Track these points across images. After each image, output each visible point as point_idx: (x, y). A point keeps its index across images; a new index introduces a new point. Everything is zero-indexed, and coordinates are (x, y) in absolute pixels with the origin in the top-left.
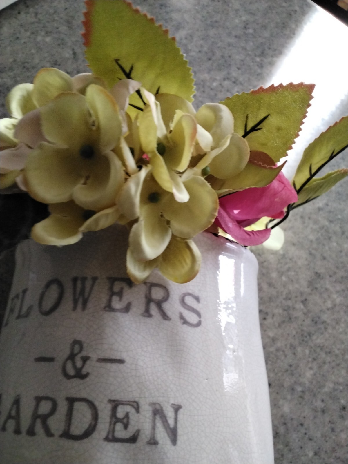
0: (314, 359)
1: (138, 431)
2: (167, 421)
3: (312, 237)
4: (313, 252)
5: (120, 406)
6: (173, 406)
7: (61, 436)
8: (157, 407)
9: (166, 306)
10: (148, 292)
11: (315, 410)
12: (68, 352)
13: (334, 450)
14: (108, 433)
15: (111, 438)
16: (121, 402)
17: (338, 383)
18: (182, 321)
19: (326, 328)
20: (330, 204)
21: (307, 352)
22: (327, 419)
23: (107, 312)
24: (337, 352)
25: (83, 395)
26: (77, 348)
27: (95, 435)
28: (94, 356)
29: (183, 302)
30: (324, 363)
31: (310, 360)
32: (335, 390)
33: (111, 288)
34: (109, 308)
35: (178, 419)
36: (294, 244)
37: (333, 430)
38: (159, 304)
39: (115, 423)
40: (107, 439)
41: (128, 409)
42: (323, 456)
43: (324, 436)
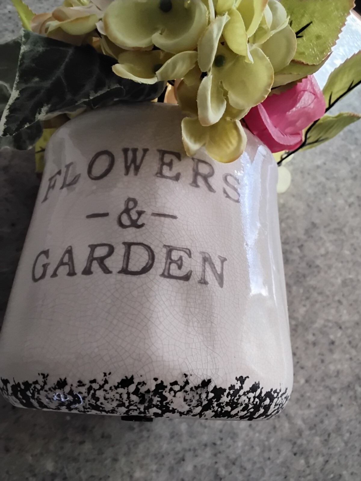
0: (307, 298)
1: (191, 272)
2: (215, 268)
3: (310, 191)
4: (311, 204)
5: (175, 251)
6: (220, 257)
7: (120, 272)
8: (207, 256)
9: (211, 180)
10: (195, 166)
11: (307, 343)
12: (122, 207)
13: (323, 380)
14: (164, 271)
15: (167, 275)
16: (175, 248)
17: (328, 321)
18: (225, 195)
19: (319, 272)
20: (327, 163)
21: (301, 291)
22: (317, 351)
23: (158, 178)
24: (328, 293)
25: (140, 240)
26: (131, 205)
27: (152, 271)
28: (149, 211)
29: (225, 179)
30: (316, 302)
31: (304, 298)
32: (325, 326)
33: (162, 159)
34: (160, 174)
35: (224, 268)
36: (293, 196)
37: (323, 361)
38: (205, 178)
39: (170, 263)
40: (163, 275)
41: (182, 253)
42: (313, 384)
43: (315, 366)
